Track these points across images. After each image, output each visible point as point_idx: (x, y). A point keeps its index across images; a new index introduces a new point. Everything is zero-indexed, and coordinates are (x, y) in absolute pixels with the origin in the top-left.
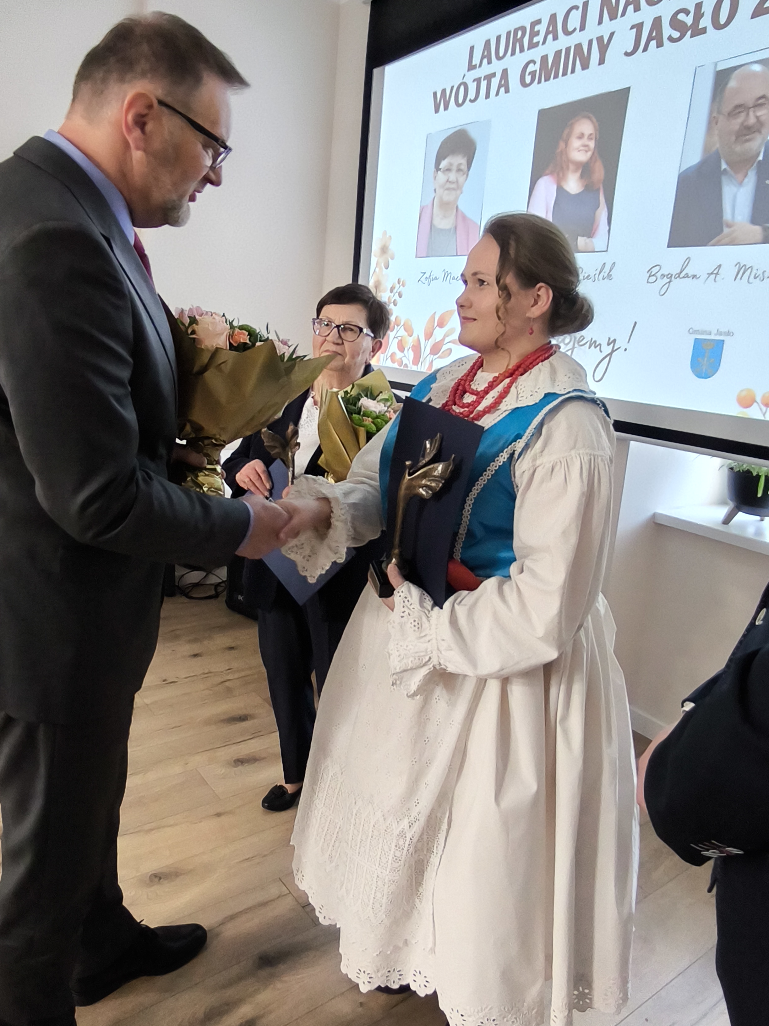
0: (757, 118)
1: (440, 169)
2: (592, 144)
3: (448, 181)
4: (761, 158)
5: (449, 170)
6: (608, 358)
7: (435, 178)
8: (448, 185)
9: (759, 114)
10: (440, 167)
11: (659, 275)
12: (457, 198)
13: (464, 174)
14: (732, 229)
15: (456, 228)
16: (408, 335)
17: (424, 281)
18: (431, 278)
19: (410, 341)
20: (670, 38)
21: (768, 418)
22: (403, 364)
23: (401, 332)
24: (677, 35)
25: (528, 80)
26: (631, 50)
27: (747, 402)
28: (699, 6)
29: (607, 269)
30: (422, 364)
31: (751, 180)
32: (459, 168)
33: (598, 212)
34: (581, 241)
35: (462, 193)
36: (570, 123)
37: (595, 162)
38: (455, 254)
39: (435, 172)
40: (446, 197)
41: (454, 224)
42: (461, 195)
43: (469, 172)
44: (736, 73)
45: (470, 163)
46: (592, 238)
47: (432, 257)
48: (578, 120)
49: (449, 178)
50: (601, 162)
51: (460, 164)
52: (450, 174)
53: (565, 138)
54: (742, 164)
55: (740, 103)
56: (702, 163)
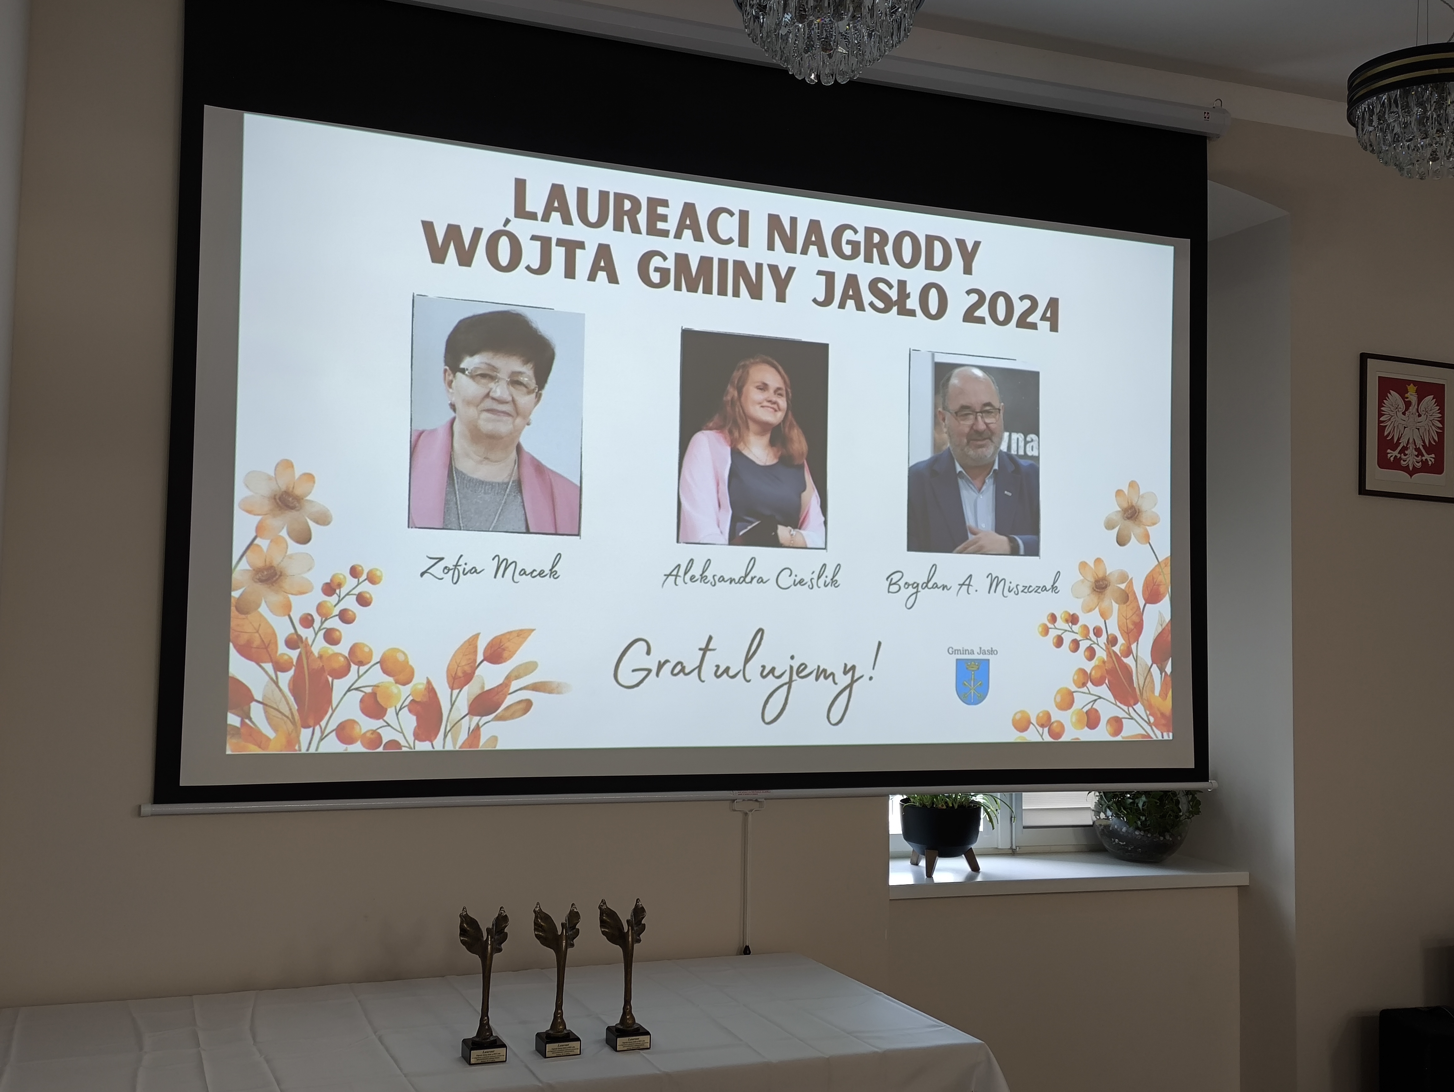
0: (986, 425)
1: (463, 371)
2: (783, 403)
3: (487, 395)
4: (996, 467)
5: (487, 375)
6: (847, 691)
7: (450, 384)
8: (488, 404)
9: (988, 421)
10: (462, 366)
11: (902, 583)
12: (518, 431)
13: (529, 392)
14: (978, 536)
15: (519, 484)
16: (397, 682)
17: (440, 574)
18: (461, 569)
19: (405, 693)
20: (872, 304)
21: (1048, 738)
22: (384, 742)
23: (375, 676)
24: (880, 305)
25: (655, 277)
26: (821, 298)
27: (1022, 724)
28: (902, 284)
29: (829, 572)
30: (445, 736)
31: (989, 488)
32: (516, 379)
33: (804, 495)
34: (783, 532)
35: (528, 424)
36: (742, 363)
37: (791, 427)
38: (524, 530)
39: (445, 371)
40: (487, 423)
41: (514, 477)
42: (527, 427)
43: (544, 392)
44: (957, 371)
45: (542, 376)
46: (800, 529)
47: (460, 530)
48: (757, 363)
49: (491, 389)
50: (800, 430)
51: (520, 373)
52: (492, 385)
53: (736, 382)
54: (978, 470)
55: (965, 404)
56: (934, 461)
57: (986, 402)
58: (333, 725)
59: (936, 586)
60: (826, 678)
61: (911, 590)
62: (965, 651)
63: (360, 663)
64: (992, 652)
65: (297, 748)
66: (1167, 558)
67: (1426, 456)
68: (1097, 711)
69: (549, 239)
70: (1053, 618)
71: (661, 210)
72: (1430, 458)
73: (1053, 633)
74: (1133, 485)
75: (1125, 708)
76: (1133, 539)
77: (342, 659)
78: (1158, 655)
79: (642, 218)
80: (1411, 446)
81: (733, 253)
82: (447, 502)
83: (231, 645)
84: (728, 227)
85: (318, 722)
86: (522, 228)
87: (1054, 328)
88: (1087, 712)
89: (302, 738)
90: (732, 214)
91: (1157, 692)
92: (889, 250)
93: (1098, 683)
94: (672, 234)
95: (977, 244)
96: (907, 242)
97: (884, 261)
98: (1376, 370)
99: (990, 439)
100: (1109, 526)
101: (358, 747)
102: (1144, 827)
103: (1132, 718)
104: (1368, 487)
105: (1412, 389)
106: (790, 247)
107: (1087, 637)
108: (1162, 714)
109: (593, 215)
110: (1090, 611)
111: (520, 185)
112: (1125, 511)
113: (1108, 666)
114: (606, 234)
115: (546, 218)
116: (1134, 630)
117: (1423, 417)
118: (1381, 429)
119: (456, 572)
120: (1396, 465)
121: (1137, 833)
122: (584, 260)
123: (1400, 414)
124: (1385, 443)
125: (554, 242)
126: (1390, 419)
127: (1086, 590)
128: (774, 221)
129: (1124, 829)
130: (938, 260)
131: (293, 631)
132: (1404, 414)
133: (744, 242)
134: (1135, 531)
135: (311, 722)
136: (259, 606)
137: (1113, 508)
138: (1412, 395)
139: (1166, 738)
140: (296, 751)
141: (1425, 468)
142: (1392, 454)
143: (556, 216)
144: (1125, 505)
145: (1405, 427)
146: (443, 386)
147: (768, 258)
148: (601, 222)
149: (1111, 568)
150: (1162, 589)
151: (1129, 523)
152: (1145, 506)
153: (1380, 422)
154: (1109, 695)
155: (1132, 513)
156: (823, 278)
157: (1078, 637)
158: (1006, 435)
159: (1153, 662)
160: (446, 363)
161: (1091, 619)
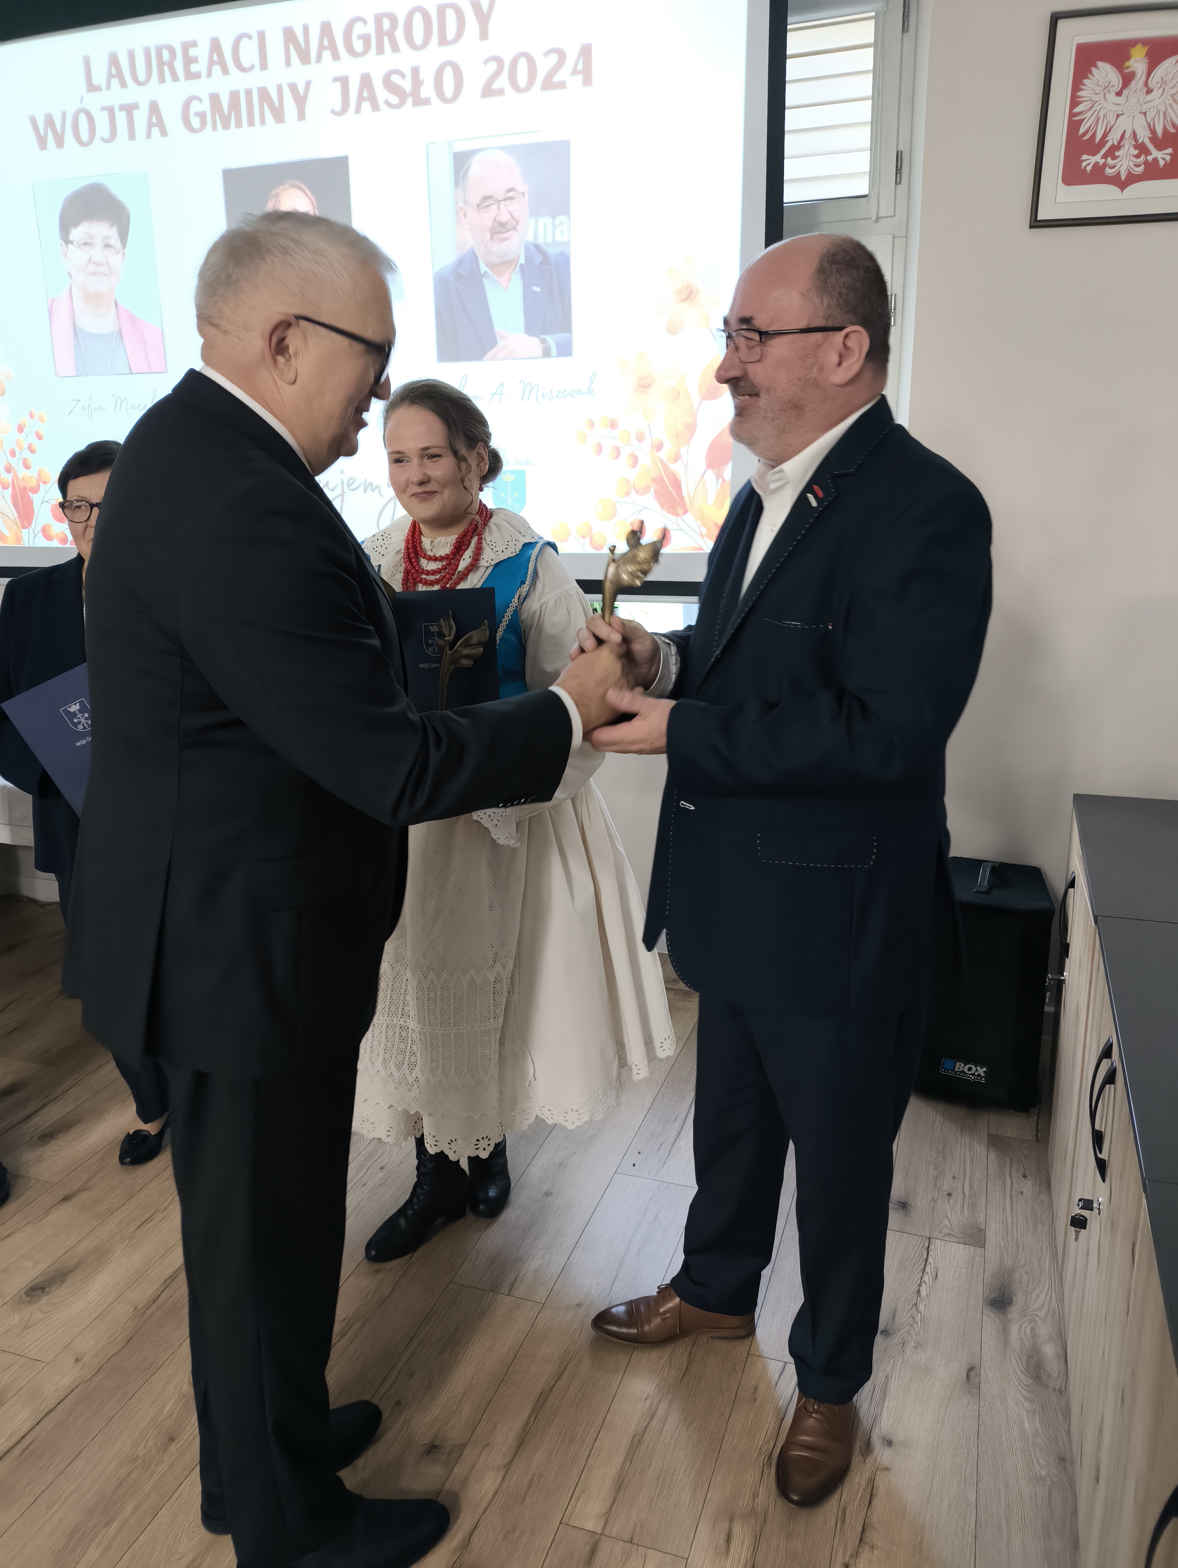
1: (72, 242)
3: (90, 261)
4: (522, 261)
5: (89, 243)
7: (65, 255)
8: (91, 268)
9: (511, 209)
10: (71, 238)
12: (113, 287)
13: (118, 252)
14: (507, 341)
15: (120, 333)
17: (80, 413)
18: (93, 408)
21: (591, 551)
24: (395, 100)
26: (338, 107)
27: (561, 535)
28: (415, 71)
31: (517, 285)
32: (105, 242)
38: (129, 372)
39: (61, 244)
41: (116, 327)
43: (126, 250)
44: (476, 157)
47: (87, 375)
48: (285, 189)
49: (93, 256)
51: (108, 236)
52: (91, 251)
54: (502, 266)
55: (487, 194)
56: (460, 262)
57: (509, 187)
58: (39, 528)
60: (373, 490)
63: (45, 483)
64: (527, 462)
65: (22, 543)
67: (1156, 154)
68: (643, 523)
69: (113, 108)
70: (592, 424)
71: (192, 52)
72: (1164, 156)
73: (591, 440)
74: (688, 259)
75: (674, 518)
76: (687, 324)
77: (34, 480)
78: (712, 461)
79: (179, 64)
80: (1128, 144)
81: (255, 80)
84: (249, 53)
85: (30, 525)
86: (95, 102)
87: (588, 81)
90: (250, 38)
91: (710, 501)
93: (644, 491)
94: (204, 74)
96: (418, 20)
97: (395, 48)
98: (1077, 34)
99: (514, 228)
103: (681, 529)
104: (1046, 216)
105: (1138, 52)
106: (305, 58)
107: (628, 443)
109: (142, 73)
110: (632, 412)
111: (87, 62)
112: (679, 292)
113: (653, 473)
114: (154, 90)
115: (108, 87)
116: (686, 430)
117: (1156, 94)
118: (1074, 125)
120: (1098, 176)
122: (141, 120)
123: (1111, 97)
124: (1080, 145)
125: (117, 110)
126: (1092, 107)
127: (629, 389)
128: (289, 34)
130: (451, 33)
132: (1119, 94)
133: (264, 66)
134: (690, 316)
135: (26, 525)
137: (664, 290)
138: (1138, 62)
140: (22, 545)
141: (1151, 173)
142: (1089, 161)
143: (115, 83)
144: (679, 285)
145: (1118, 116)
146: (63, 258)
147: (287, 77)
148: (148, 78)
149: (658, 363)
151: (683, 306)
152: (703, 284)
153: (1072, 115)
154: (655, 505)
155: (687, 294)
156: (339, 84)
157: (619, 443)
158: (533, 220)
159: (707, 466)
160: (61, 237)
161: (634, 423)
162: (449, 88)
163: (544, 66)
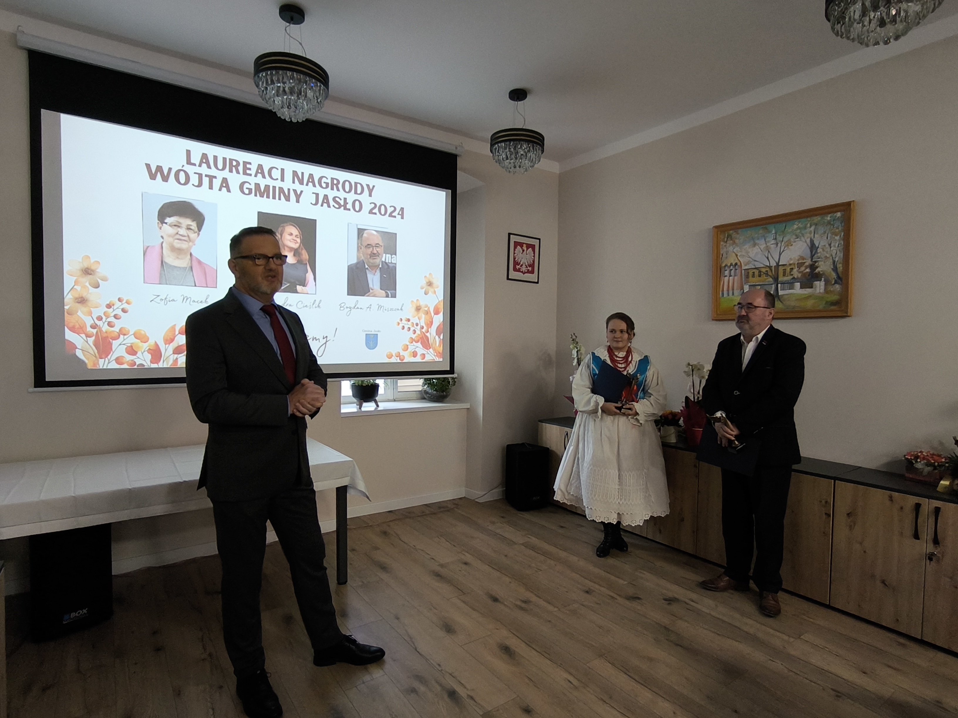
0: (377, 251)
1: (166, 223)
2: (299, 240)
3: (177, 233)
4: (380, 266)
5: (177, 226)
6: (325, 345)
7: (160, 228)
8: (178, 237)
9: (377, 250)
11: (345, 307)
12: (190, 247)
13: (195, 233)
14: (373, 291)
15: (191, 268)
16: (142, 342)
17: (159, 302)
18: (168, 300)
19: (145, 346)
20: (333, 206)
21: (399, 361)
22: (137, 364)
23: (131, 340)
24: (337, 206)
25: (247, 191)
26: (314, 203)
27: (390, 356)
28: (345, 199)
29: (317, 303)
30: (164, 362)
31: (378, 274)
32: (189, 227)
33: (307, 275)
34: (299, 288)
35: (195, 245)
36: (282, 225)
37: (302, 249)
38: (194, 285)
39: (158, 223)
40: (177, 244)
41: (190, 265)
42: (194, 246)
43: (200, 233)
44: (366, 231)
45: (200, 227)
46: (306, 286)
47: (167, 284)
48: (288, 225)
49: (178, 231)
50: (305, 251)
51: (191, 225)
52: (179, 229)
53: (280, 232)
54: (374, 267)
55: (369, 243)
56: (357, 263)
57: (377, 243)
58: (113, 358)
59: (358, 308)
60: (316, 340)
61: (349, 309)
62: (369, 331)
63: (124, 335)
64: (379, 331)
65: (99, 366)
66: (442, 300)
67: (529, 268)
68: (416, 352)
69: (202, 174)
70: (401, 320)
71: (248, 166)
72: (530, 269)
73: (401, 325)
74: (430, 274)
75: (426, 350)
76: (430, 292)
77: (116, 333)
78: (438, 333)
79: (241, 168)
80: (524, 265)
81: (278, 184)
82: (161, 274)
83: (66, 327)
84: (276, 174)
85: (107, 357)
86: (190, 169)
87: (402, 218)
88: (413, 352)
89: (100, 363)
90: (277, 169)
91: (437, 345)
92: (340, 186)
93: (417, 342)
94: (253, 175)
95: (374, 186)
96: (347, 184)
97: (338, 190)
98: (513, 238)
99: (378, 256)
100: (422, 288)
101: (125, 366)
102: (436, 390)
103: (428, 354)
104: (510, 277)
105: (525, 245)
106: (301, 183)
107: (413, 326)
108: (439, 353)
109: (220, 166)
110: (414, 317)
111: (188, 152)
112: (427, 283)
113: (421, 336)
114: (226, 173)
115: (200, 166)
116: (430, 324)
117: (528, 255)
118: (514, 258)
119: (166, 301)
120: (519, 270)
121: (434, 392)
122: (217, 183)
123: (521, 254)
124: (516, 263)
125: (204, 176)
126: (517, 255)
127: (413, 310)
128: (295, 173)
129: (430, 391)
130: (359, 192)
131: (93, 322)
133: (283, 180)
134: (431, 290)
135: (103, 356)
136: (77, 312)
137: (424, 282)
138: (525, 248)
139: (440, 360)
141: (528, 272)
142: (518, 267)
143: (204, 165)
144: (427, 281)
145: (522, 258)
146: (158, 229)
147: (292, 187)
148: (224, 169)
149: (422, 303)
150: (440, 310)
151: (429, 287)
152: (434, 281)
153: (514, 256)
154: (421, 346)
155: (430, 284)
156: (315, 195)
157: (410, 326)
158: (384, 255)
159: (436, 335)
160: (158, 220)
161: (415, 320)
162: (357, 208)
163: (390, 210)
